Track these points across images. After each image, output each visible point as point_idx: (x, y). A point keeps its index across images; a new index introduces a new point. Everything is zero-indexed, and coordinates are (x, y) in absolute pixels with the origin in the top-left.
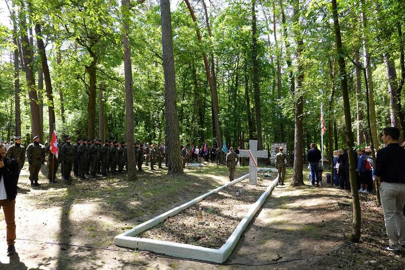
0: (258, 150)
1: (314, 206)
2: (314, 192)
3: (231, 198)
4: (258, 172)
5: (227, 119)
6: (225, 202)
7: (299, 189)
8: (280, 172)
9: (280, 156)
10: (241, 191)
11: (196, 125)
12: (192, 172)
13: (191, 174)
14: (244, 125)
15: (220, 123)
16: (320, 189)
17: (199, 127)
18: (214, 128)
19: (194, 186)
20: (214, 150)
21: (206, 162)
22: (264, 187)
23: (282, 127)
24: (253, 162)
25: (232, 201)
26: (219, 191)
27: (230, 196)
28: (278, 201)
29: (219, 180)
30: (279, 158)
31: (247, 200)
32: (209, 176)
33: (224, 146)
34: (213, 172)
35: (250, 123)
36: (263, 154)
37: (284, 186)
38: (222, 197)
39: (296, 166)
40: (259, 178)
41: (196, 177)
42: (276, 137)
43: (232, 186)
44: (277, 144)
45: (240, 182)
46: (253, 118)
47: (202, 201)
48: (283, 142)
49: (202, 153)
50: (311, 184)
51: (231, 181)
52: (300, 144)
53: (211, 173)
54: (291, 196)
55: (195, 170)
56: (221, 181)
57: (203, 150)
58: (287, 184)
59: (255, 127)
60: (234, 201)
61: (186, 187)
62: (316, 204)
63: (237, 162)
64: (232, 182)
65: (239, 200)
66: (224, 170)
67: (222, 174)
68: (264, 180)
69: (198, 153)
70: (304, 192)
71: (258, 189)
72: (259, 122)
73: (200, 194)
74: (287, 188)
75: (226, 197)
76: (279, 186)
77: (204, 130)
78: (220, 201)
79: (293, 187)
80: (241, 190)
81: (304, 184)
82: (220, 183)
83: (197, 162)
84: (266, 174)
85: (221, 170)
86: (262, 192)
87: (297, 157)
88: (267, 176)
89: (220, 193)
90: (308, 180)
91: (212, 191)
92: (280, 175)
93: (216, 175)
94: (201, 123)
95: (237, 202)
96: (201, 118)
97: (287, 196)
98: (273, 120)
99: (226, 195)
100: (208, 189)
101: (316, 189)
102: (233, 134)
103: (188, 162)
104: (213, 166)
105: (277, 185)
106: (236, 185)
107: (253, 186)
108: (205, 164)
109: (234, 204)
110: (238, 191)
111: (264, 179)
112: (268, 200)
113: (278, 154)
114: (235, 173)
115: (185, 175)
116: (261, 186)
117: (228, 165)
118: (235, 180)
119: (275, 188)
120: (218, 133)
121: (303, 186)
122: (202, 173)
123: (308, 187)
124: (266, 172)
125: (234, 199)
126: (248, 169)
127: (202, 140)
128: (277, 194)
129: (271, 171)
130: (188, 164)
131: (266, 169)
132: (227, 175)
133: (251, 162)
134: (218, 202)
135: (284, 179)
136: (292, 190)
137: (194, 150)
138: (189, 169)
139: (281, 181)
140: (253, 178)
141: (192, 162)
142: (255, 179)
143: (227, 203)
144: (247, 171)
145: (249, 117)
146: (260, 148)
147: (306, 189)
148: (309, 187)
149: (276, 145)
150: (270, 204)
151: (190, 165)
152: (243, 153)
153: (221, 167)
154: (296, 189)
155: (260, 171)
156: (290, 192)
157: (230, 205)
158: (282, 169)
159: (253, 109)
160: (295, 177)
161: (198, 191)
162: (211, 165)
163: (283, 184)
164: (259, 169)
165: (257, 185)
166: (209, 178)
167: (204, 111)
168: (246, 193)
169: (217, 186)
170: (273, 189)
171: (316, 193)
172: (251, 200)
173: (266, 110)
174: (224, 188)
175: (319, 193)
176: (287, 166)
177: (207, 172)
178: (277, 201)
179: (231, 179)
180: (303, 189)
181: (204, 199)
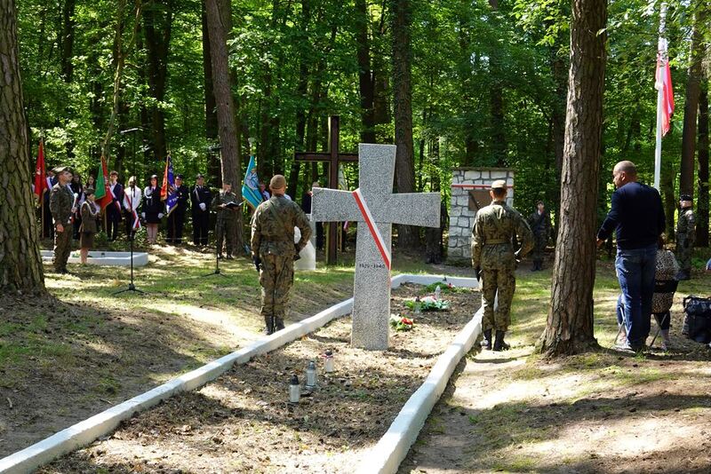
0: (395, 191)
1: (655, 455)
2: (646, 381)
3: (260, 416)
4: (394, 291)
5: (265, 59)
6: (228, 439)
7: (575, 367)
8: (489, 291)
9: (491, 219)
10: (312, 382)
11: (129, 83)
12: (95, 291)
13: (88, 298)
14: (341, 91)
15: (235, 79)
16: (670, 369)
17: (144, 93)
18: (211, 101)
19: (87, 357)
20: (206, 195)
21: (170, 250)
22: (417, 361)
23: (498, 103)
24: (375, 243)
25: (262, 434)
26: (209, 380)
27: (255, 405)
28: (486, 427)
29: (213, 329)
30: (488, 229)
31: (335, 425)
32: (167, 307)
33: (250, 181)
34: (190, 292)
35: (367, 85)
36: (419, 209)
37: (505, 354)
38: (216, 413)
39: (568, 265)
40: (397, 318)
41: (106, 315)
42: (472, 146)
43: (269, 356)
44: (475, 175)
45: (310, 335)
46: (379, 64)
47: (110, 435)
48: (500, 165)
49: (151, 207)
50: (623, 344)
51: (271, 331)
52: (588, 162)
53: (182, 292)
54: (543, 401)
55: (110, 283)
56: (222, 333)
57: (156, 194)
58: (520, 346)
59: (385, 104)
60: (275, 430)
61: (43, 362)
62: (664, 444)
63: (302, 243)
64: (278, 334)
65: (298, 425)
66: (246, 282)
67: (231, 301)
68: (418, 327)
69: (136, 203)
70: (602, 385)
71: (391, 370)
72: (404, 81)
73: (114, 394)
74: (522, 362)
75: (239, 413)
76: (486, 354)
77: (164, 105)
78: (207, 436)
79: (547, 361)
80: (311, 377)
81: (595, 347)
82: (217, 341)
83: (132, 247)
84: (428, 300)
85: (229, 281)
86: (409, 385)
87: (571, 223)
88: (432, 309)
89: (210, 392)
90: (610, 326)
91: (169, 383)
92: (490, 302)
93: (205, 302)
94: (156, 77)
95: (290, 434)
96: (153, 56)
97: (524, 404)
98: (464, 72)
99: (240, 402)
100: (157, 372)
101: (652, 369)
102: (290, 130)
103: (88, 245)
104: (198, 263)
105: (477, 347)
106: (291, 351)
107: (370, 354)
108: (166, 257)
109: (275, 446)
110: (295, 381)
111: (420, 320)
112: (440, 423)
113: (486, 211)
114: (293, 295)
115: (51, 303)
116: (405, 354)
117: (258, 261)
118: (290, 328)
119: (470, 366)
120: (227, 120)
121: (593, 357)
122: (141, 294)
123: (613, 358)
124: (429, 290)
125: (274, 422)
126: (348, 278)
127: (159, 152)
128: (476, 394)
129: (447, 289)
130: (84, 256)
131: (425, 277)
132: (255, 303)
133: (364, 245)
134: (197, 438)
135: (507, 322)
136: (543, 374)
137: (120, 192)
138: (85, 276)
139: (495, 333)
140: (371, 319)
141: (104, 246)
142: (382, 323)
143: (242, 442)
144: (345, 287)
145: (363, 57)
146: (405, 181)
147: (607, 371)
148: (620, 356)
149: (471, 178)
150: (444, 441)
151: (95, 257)
152: (327, 203)
153: (233, 268)
154: (565, 369)
155: (403, 288)
156: (535, 381)
157: (254, 453)
158: (501, 277)
159: (379, 26)
160: (561, 315)
161: (105, 383)
162: (194, 259)
163: (501, 346)
164: (397, 277)
165: (390, 351)
166: (164, 318)
167: (169, 30)
168: (337, 387)
169: (200, 358)
170: (457, 369)
171: (654, 390)
172: (355, 425)
173: (432, 34)
174: (236, 368)
175: (670, 390)
176: (523, 265)
177: (162, 289)
178: (477, 429)
179: (273, 323)
180: (592, 366)
181: (123, 425)
